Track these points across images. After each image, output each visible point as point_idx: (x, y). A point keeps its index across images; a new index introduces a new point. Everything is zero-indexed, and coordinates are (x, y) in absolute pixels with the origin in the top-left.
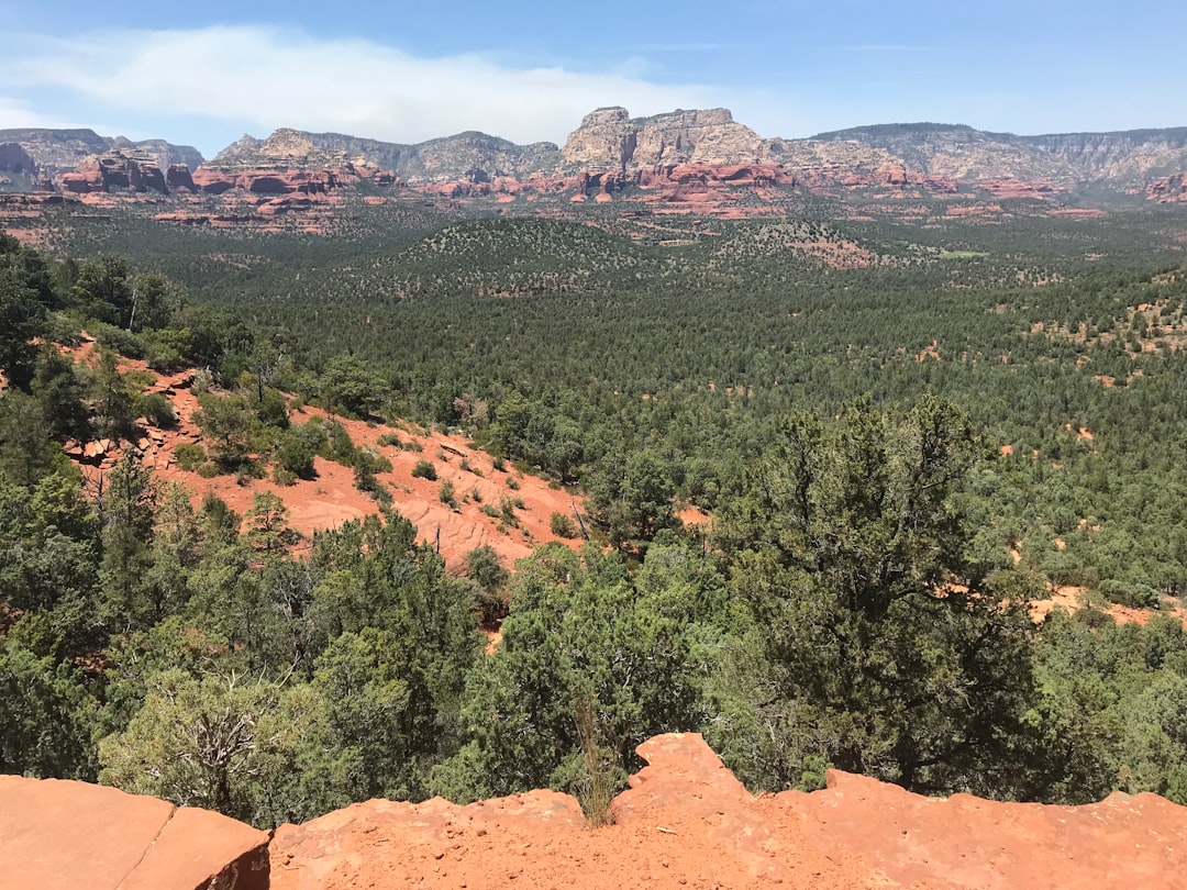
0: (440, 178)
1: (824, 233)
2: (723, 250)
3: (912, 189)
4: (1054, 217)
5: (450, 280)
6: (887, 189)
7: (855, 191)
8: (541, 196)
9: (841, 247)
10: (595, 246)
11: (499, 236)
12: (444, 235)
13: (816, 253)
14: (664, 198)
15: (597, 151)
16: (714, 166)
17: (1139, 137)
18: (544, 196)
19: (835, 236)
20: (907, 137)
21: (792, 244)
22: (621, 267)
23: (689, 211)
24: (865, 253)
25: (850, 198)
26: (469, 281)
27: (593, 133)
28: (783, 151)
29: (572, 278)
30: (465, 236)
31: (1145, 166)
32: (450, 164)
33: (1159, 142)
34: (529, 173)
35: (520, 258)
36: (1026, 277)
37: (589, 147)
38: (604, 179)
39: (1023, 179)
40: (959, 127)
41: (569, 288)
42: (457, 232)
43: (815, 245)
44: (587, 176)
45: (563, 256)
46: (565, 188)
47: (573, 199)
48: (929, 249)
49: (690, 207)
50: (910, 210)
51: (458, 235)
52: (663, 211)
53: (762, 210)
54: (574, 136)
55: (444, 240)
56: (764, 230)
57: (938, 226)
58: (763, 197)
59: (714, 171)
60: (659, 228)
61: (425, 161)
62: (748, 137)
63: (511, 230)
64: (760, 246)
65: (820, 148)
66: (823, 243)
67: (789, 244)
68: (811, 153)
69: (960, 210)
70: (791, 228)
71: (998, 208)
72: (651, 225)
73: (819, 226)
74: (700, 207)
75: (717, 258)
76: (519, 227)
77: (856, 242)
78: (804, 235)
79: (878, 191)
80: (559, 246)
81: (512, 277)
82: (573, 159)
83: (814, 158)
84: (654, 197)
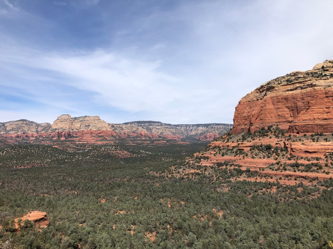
0: (11, 132)
1: (119, 149)
2: (92, 154)
3: (147, 137)
4: (179, 144)
5: (5, 164)
6: (141, 137)
7: (132, 137)
8: (44, 138)
9: (123, 152)
10: (54, 153)
11: (24, 150)
12: (5, 150)
13: (116, 154)
14: (80, 139)
15: (61, 126)
16: (94, 131)
17: (198, 125)
18: (45, 138)
19: (122, 149)
20: (147, 124)
21: (110, 152)
22: (61, 158)
23: (87, 142)
24: (129, 154)
25: (131, 139)
26: (11, 164)
27: (61, 121)
28: (115, 127)
29: (45, 162)
30: (12, 150)
31: (200, 132)
32: (15, 129)
33: (203, 127)
34: (41, 131)
35: (29, 157)
36: (164, 159)
37: (59, 125)
38: (63, 133)
39: (173, 135)
40: (158, 122)
41: (43, 165)
42: (10, 149)
43: (116, 152)
44: (58, 133)
45: (44, 156)
46: (51, 136)
47: (54, 139)
48: (147, 152)
49: (87, 141)
50: (146, 142)
51: (10, 150)
52: (80, 142)
53: (107, 142)
54: (55, 122)
55: (5, 152)
56: (103, 148)
57: (151, 146)
58: (107, 139)
59: (94, 132)
60: (77, 147)
61: (7, 127)
62: (104, 123)
63: (28, 149)
64: (102, 152)
65: (124, 126)
66: (118, 151)
67: (109, 152)
68: (121, 128)
69: (157, 142)
70: (110, 147)
71: (165, 142)
72: (74, 146)
73: (118, 147)
74: (90, 141)
75: (90, 155)
76: (31, 148)
77: (127, 151)
78: (114, 149)
79: (138, 137)
80: (43, 153)
81: (26, 162)
82: (54, 128)
83: (122, 129)
84: (77, 139)
